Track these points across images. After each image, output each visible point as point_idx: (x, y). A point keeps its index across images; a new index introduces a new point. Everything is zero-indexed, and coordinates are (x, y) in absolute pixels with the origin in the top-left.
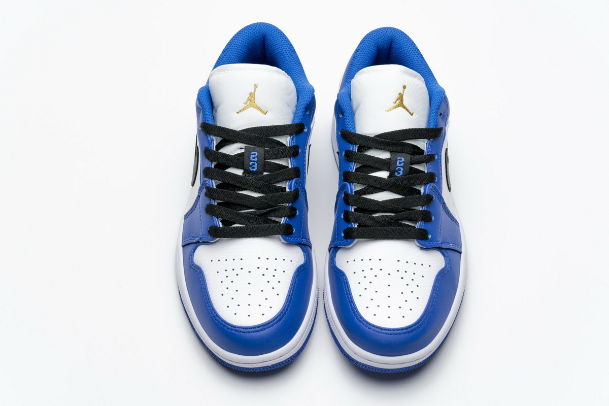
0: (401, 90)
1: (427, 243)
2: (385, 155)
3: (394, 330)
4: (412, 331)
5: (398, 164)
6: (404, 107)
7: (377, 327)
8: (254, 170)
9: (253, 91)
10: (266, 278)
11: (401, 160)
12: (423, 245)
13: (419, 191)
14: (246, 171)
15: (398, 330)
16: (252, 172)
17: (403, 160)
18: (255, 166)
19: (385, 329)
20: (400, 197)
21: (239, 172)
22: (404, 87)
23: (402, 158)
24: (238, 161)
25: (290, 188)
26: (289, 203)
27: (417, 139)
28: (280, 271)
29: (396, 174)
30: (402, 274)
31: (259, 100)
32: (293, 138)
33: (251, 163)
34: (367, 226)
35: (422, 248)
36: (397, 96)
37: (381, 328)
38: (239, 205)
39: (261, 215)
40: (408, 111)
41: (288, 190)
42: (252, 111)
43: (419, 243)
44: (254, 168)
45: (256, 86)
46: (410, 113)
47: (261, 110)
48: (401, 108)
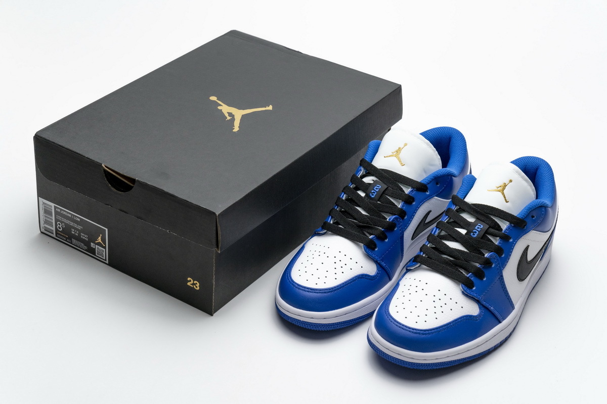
0: (507, 182)
1: (468, 291)
2: (471, 219)
3: (403, 325)
4: (416, 333)
5: (476, 228)
6: (503, 194)
7: (393, 319)
8: (373, 196)
9: (402, 147)
10: (335, 266)
11: (480, 227)
12: (465, 291)
13: (484, 255)
14: (367, 195)
15: (406, 327)
16: (371, 197)
17: (482, 227)
18: (375, 194)
19: (398, 322)
20: (466, 250)
21: (363, 194)
22: (511, 181)
23: (482, 226)
24: (366, 187)
25: (389, 220)
26: (383, 228)
27: (500, 218)
28: (348, 267)
29: (472, 234)
30: (436, 299)
31: (402, 155)
32: (412, 191)
33: (373, 191)
34: (431, 259)
35: (463, 293)
36: (501, 184)
37: (395, 321)
38: (349, 214)
39: (359, 227)
40: (505, 197)
41: (388, 220)
42: (394, 159)
43: (463, 288)
44: (373, 195)
45: (406, 145)
46: (506, 200)
47: (400, 161)
48: (500, 194)
